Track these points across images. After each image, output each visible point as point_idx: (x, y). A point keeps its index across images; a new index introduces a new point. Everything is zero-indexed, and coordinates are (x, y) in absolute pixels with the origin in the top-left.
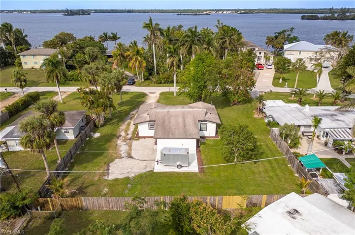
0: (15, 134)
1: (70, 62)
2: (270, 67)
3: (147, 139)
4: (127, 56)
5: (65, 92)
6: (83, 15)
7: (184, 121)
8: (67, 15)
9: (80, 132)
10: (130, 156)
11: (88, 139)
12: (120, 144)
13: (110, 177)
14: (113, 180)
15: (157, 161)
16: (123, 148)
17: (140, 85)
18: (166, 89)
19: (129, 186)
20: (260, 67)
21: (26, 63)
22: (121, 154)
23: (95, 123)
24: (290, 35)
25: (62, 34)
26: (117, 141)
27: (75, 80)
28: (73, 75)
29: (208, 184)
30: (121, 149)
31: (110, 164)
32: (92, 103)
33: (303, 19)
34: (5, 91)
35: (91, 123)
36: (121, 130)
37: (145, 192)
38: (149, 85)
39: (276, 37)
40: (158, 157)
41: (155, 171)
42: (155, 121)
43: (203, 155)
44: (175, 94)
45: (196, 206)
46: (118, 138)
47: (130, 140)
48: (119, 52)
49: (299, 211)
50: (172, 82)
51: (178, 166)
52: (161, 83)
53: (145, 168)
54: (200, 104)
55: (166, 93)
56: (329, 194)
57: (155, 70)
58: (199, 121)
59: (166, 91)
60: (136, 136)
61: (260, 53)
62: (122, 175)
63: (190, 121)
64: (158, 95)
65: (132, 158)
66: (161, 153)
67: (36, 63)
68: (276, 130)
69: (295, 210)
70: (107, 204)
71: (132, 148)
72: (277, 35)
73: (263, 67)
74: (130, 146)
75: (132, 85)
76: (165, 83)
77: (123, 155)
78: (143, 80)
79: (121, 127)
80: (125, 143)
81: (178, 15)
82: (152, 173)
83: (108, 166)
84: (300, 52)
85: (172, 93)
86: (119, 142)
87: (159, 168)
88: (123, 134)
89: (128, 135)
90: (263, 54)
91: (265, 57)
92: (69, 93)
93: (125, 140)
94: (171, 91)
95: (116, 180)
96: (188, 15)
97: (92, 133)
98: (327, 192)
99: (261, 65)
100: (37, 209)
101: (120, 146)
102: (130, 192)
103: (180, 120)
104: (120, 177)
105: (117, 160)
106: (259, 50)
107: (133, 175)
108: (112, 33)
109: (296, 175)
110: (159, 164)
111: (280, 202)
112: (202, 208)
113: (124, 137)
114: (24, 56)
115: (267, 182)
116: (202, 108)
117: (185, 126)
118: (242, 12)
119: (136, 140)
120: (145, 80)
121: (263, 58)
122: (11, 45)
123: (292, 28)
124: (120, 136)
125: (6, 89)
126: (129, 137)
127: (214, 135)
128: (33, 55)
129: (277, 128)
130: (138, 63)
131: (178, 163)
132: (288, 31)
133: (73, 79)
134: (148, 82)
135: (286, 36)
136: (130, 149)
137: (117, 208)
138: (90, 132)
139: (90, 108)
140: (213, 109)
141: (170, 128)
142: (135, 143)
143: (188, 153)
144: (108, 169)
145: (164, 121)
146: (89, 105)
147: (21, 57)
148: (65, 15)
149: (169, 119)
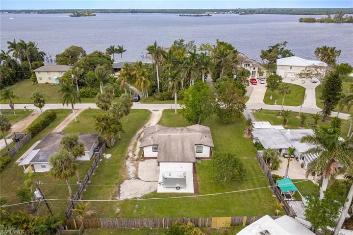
0: (41, 158)
1: (82, 80)
2: (262, 82)
3: (151, 160)
4: (133, 75)
5: (78, 110)
6: (89, 16)
7: (183, 145)
8: (73, 16)
9: (94, 153)
10: (137, 178)
11: (101, 160)
12: (129, 165)
13: (121, 197)
14: (123, 201)
15: (160, 183)
16: (131, 169)
17: (145, 102)
18: (168, 106)
19: (137, 206)
20: (254, 82)
21: (41, 79)
22: (129, 175)
23: (106, 144)
24: (283, 49)
25: (72, 47)
26: (126, 162)
27: (86, 97)
28: (85, 92)
29: (201, 205)
30: (129, 170)
31: (121, 185)
32: (105, 128)
33: (301, 22)
34: (24, 108)
35: (104, 145)
36: (129, 150)
37: (150, 212)
38: (152, 101)
39: (270, 51)
40: (161, 180)
41: (158, 192)
42: (158, 145)
43: (198, 176)
44: (176, 113)
45: (189, 230)
46: (127, 159)
47: (137, 161)
48: (126, 72)
49: (269, 232)
50: (173, 99)
51: (177, 188)
52: (163, 100)
53: (150, 189)
54: (197, 127)
55: (168, 110)
56: (296, 216)
57: (159, 88)
58: (195, 145)
59: (167, 108)
60: (142, 157)
61: (254, 68)
62: (131, 196)
63: (188, 145)
64: (160, 113)
65: (139, 179)
66: (163, 177)
67: (50, 78)
68: (261, 153)
69: (267, 231)
70: (120, 224)
71: (139, 169)
72: (271, 48)
73: (256, 82)
74: (137, 168)
75: (138, 101)
76: (167, 99)
77: (132, 176)
78: (147, 96)
79: (129, 148)
80: (132, 164)
81: (180, 16)
82: (155, 194)
83: (119, 187)
84: (291, 67)
85: (173, 111)
86: (128, 163)
87: (161, 189)
88: (131, 154)
89: (135, 155)
90: (256, 70)
91: (258, 71)
92: (82, 111)
93: (133, 161)
94: (172, 108)
95: (126, 201)
96: (190, 16)
97: (104, 154)
98: (295, 213)
99: (255, 80)
100: (65, 228)
101: (129, 167)
102: (138, 212)
103: (180, 144)
104: (130, 197)
105: (126, 181)
106: (253, 66)
107: (140, 196)
108: (118, 46)
109: (274, 196)
110: (161, 185)
111: (255, 225)
112: (193, 232)
113: (132, 158)
114: (39, 72)
115: (249, 203)
116: (199, 131)
117: (183, 150)
118: (243, 12)
119: (142, 161)
120: (149, 95)
121: (257, 72)
122: (27, 61)
123: (285, 42)
124: (128, 157)
125: (25, 107)
126: (136, 157)
127: (208, 156)
128: (47, 72)
129: (261, 151)
130: (142, 83)
131: (178, 185)
132: (282, 44)
133: (84, 95)
134: (152, 98)
135: (279, 50)
136: (137, 170)
137: (128, 227)
138: (103, 153)
139: (102, 132)
140: (208, 132)
141: (170, 152)
142: (141, 164)
143: (185, 177)
144: (119, 190)
145: (166, 145)
146: (102, 130)
147: (36, 73)
148: (72, 16)
149: (170, 143)
